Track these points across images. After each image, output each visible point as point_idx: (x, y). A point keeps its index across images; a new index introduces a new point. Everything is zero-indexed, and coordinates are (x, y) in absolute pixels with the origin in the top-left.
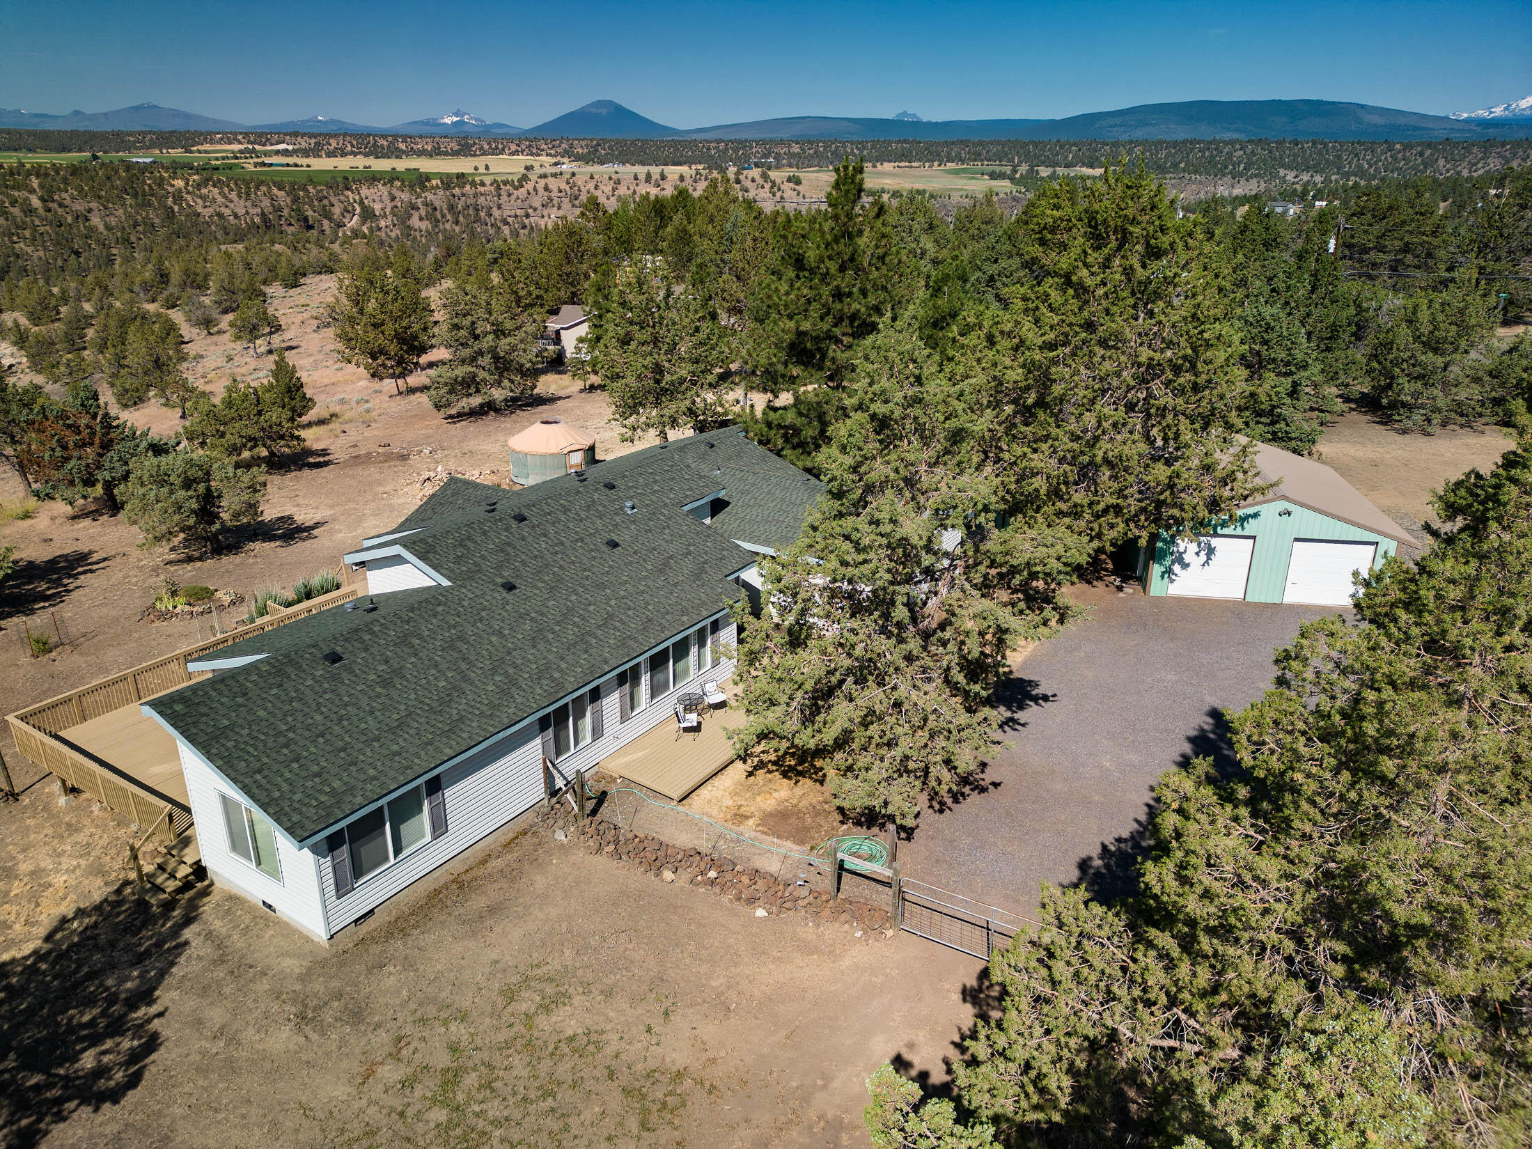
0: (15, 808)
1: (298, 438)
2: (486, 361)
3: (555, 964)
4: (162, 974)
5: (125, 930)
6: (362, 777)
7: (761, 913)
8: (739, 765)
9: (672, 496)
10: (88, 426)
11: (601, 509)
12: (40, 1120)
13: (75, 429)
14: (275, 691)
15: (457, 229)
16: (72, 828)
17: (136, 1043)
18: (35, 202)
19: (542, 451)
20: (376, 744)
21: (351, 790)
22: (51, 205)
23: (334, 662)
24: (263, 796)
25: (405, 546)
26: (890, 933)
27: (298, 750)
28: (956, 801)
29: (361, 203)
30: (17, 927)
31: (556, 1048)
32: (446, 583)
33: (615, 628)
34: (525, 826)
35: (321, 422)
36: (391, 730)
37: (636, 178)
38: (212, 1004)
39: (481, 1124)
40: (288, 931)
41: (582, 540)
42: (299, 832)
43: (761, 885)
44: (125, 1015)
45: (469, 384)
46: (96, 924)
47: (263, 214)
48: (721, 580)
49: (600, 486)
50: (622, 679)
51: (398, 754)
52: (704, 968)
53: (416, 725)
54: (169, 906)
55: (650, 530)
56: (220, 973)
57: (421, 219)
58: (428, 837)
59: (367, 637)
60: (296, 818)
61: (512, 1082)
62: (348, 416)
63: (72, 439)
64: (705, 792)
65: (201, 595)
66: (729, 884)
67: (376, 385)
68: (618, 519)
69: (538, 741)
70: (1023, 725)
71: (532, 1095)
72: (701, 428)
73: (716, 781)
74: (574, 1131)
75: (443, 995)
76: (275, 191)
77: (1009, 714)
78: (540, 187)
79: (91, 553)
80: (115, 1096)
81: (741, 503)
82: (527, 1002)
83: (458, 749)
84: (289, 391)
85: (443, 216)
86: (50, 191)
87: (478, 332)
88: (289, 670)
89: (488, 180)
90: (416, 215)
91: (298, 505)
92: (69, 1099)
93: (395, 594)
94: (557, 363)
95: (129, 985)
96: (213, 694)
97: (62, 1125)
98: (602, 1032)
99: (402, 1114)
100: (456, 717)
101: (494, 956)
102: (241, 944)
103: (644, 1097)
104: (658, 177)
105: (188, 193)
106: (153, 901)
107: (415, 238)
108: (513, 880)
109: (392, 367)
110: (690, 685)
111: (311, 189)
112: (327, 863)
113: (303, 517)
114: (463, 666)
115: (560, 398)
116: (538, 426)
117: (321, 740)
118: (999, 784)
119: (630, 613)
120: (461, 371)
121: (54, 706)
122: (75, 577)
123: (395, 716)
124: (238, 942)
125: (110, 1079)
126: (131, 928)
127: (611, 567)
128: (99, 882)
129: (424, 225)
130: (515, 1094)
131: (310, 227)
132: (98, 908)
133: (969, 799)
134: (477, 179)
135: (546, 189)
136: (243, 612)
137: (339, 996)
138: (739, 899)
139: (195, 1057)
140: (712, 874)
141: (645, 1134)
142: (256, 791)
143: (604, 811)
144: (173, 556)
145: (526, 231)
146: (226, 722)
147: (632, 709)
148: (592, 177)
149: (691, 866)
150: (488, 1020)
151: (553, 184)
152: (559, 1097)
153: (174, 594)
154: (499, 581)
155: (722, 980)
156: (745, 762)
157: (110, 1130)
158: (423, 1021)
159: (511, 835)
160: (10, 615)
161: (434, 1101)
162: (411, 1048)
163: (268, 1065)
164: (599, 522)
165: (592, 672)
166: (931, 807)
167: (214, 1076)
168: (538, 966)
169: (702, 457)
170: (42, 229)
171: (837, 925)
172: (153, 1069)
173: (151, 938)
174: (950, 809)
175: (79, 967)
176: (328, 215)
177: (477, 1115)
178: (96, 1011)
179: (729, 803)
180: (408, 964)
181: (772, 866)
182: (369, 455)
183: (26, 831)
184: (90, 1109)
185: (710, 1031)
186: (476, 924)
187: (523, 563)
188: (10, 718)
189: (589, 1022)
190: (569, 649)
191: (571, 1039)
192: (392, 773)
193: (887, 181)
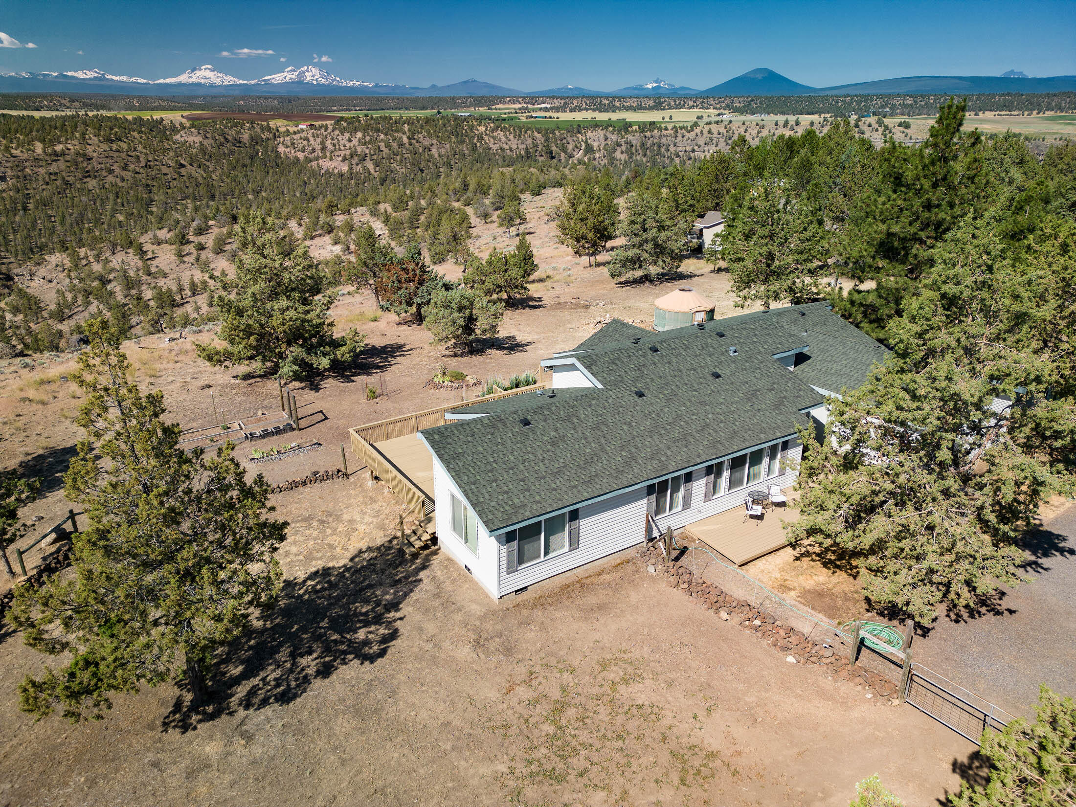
0: (346, 481)
1: (525, 288)
2: (649, 247)
3: (636, 654)
4: (406, 595)
5: (390, 564)
6: (532, 500)
7: (791, 659)
8: (789, 550)
9: (766, 346)
10: (413, 270)
11: (711, 349)
12: (335, 660)
13: (406, 270)
14: (489, 437)
15: (644, 159)
16: (373, 500)
17: (387, 632)
18: (405, 140)
19: (677, 309)
20: (542, 481)
21: (524, 506)
22: (414, 142)
23: (526, 425)
24: (474, 499)
25: (578, 359)
26: (896, 702)
27: (498, 475)
28: (972, 616)
29: (586, 142)
30: (338, 549)
31: (629, 710)
32: (600, 386)
33: (709, 434)
34: (629, 557)
35: (541, 280)
36: (553, 474)
37: (776, 124)
38: (429, 620)
39: (574, 743)
40: (476, 587)
41: (695, 370)
42: (491, 525)
43: (794, 639)
44: (383, 614)
45: (636, 262)
46: (376, 558)
47: (527, 149)
48: (795, 412)
49: (714, 334)
50: (709, 470)
51: (555, 490)
52: (741, 687)
53: (568, 473)
54: (415, 556)
55: (745, 369)
56: (436, 603)
57: (622, 152)
58: (566, 549)
59: (547, 413)
60: (490, 517)
61: (598, 722)
62: (557, 278)
63: (404, 276)
64: (759, 563)
65: (459, 377)
66: (769, 633)
67: (577, 259)
68: (723, 358)
69: (645, 501)
70: (1046, 569)
71: (609, 735)
72: (797, 301)
73: (769, 557)
74: (634, 768)
75: (562, 653)
76: (536, 134)
77: (1033, 558)
78: (705, 131)
79: (405, 345)
80: (372, 659)
81: (819, 358)
82: (614, 673)
83: (592, 495)
84: (525, 259)
85: (637, 151)
86: (413, 134)
87: (646, 226)
88: (499, 425)
89: (670, 126)
90: (619, 150)
91: (519, 330)
92: (350, 653)
93: (567, 389)
94: (697, 252)
95: (388, 597)
96: (456, 432)
97: (344, 667)
98: (662, 709)
99: (526, 720)
100: (594, 474)
101: (597, 636)
102: (449, 589)
103: (685, 762)
104: (794, 123)
105: (486, 135)
106: (407, 551)
107: (616, 165)
108: (616, 591)
109: (588, 248)
110: (759, 485)
111: (557, 133)
112: (504, 549)
113: (521, 338)
114: (603, 441)
115: (695, 276)
116: (677, 292)
117: (511, 471)
118: (1014, 612)
119: (722, 425)
120: (631, 253)
121: (373, 428)
122: (395, 357)
123: (557, 466)
124: (448, 586)
125: (371, 648)
126: (394, 565)
127: (713, 391)
128: (381, 533)
129: (624, 157)
130: (598, 731)
131: (553, 158)
132: (378, 548)
133: (984, 618)
134: (663, 126)
135: (710, 132)
136: (479, 390)
137: (500, 635)
138: (775, 645)
139: (416, 649)
140: (757, 622)
141: (682, 787)
142: (470, 495)
143: (684, 560)
144: (447, 353)
145: (690, 162)
146: (460, 451)
147: (714, 493)
148: (744, 124)
149: (742, 613)
150: (587, 678)
151: (715, 128)
152: (627, 742)
153: (444, 374)
154: (634, 389)
155: (754, 699)
156: (794, 549)
157: (368, 677)
158: (547, 666)
159: (619, 561)
160: (359, 374)
161: (547, 718)
162: (538, 681)
163: (454, 666)
164: (708, 359)
165: (688, 461)
166: (948, 616)
167: (424, 664)
168: (624, 652)
169: (795, 321)
170: (406, 156)
171: (851, 684)
172: (392, 648)
173: (403, 572)
174: (965, 622)
175: (364, 580)
176: (564, 149)
177: (572, 736)
178: (369, 607)
179: (778, 576)
180: (543, 628)
181: (806, 628)
182: (565, 303)
183: (349, 496)
184: (359, 662)
185: (739, 731)
186: (588, 613)
187: (652, 380)
188: (351, 430)
189: (654, 699)
190: (674, 443)
191: (641, 707)
192: (549, 501)
193: (986, 126)
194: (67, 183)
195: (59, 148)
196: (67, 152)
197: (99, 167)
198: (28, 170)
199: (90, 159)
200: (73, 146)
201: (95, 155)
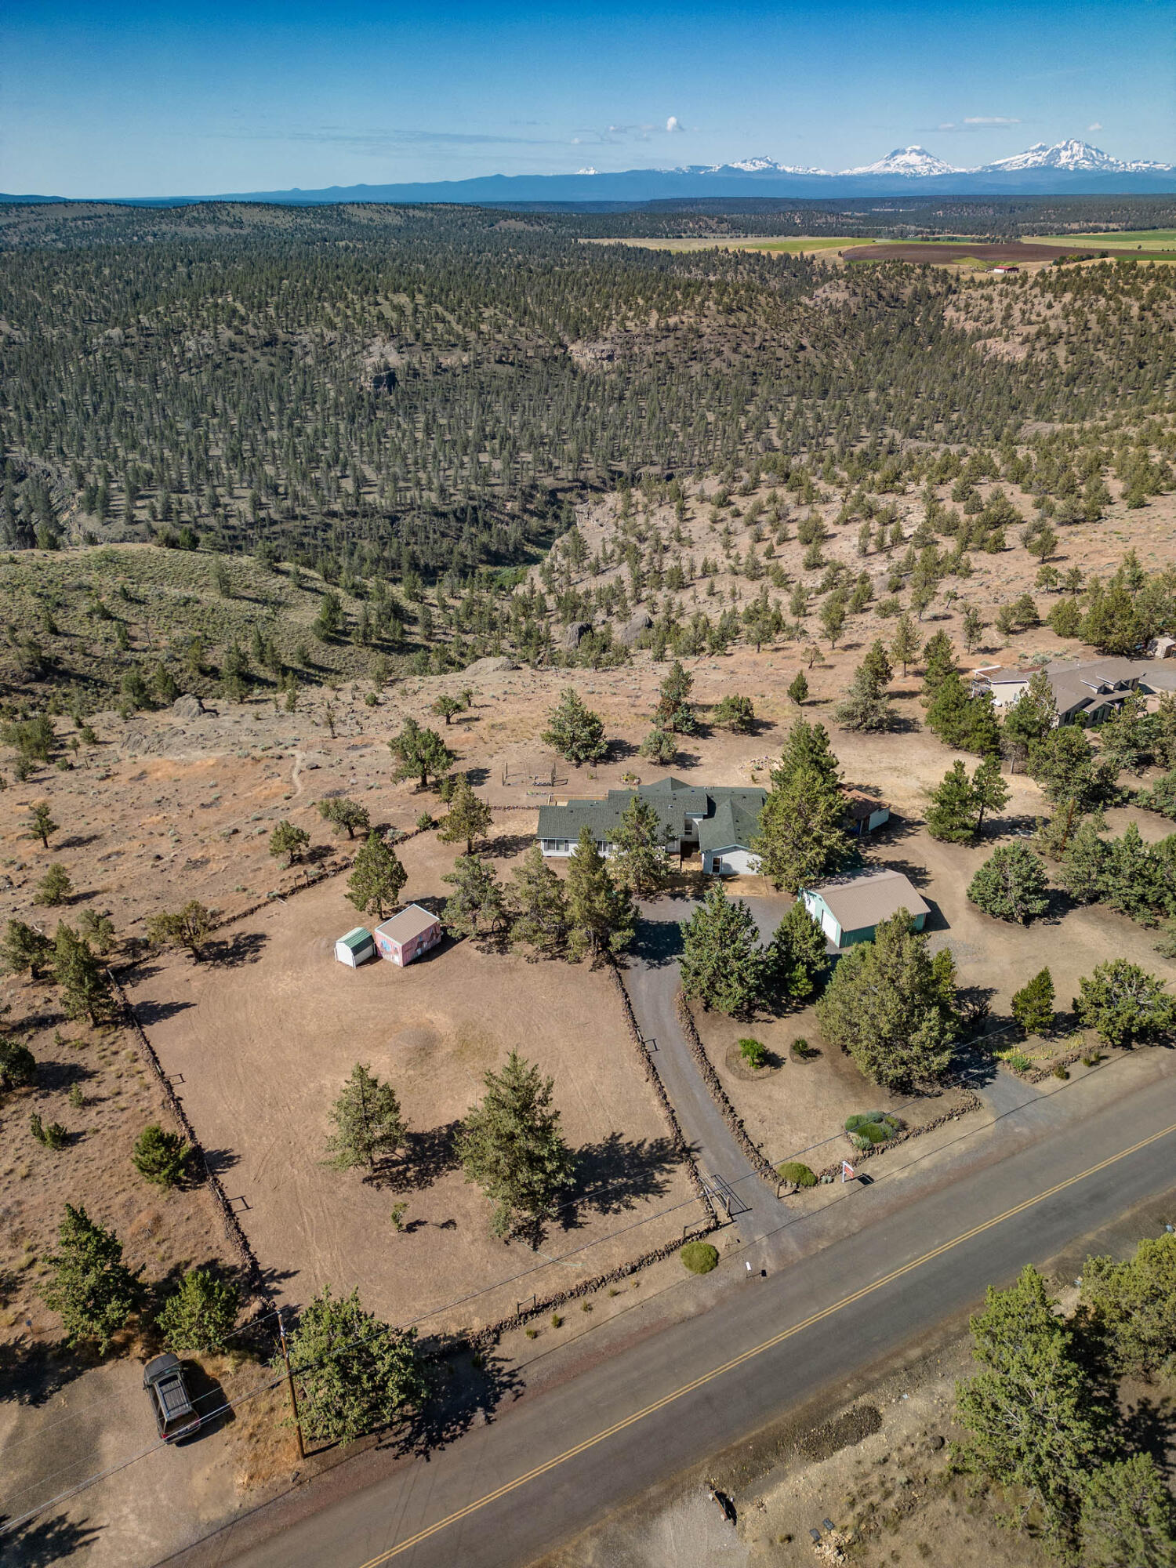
32: (605, 803)
194: (671, 368)
195: (673, 320)
196: (680, 326)
197: (709, 346)
198: (636, 349)
199: (701, 337)
200: (688, 318)
201: (708, 330)
